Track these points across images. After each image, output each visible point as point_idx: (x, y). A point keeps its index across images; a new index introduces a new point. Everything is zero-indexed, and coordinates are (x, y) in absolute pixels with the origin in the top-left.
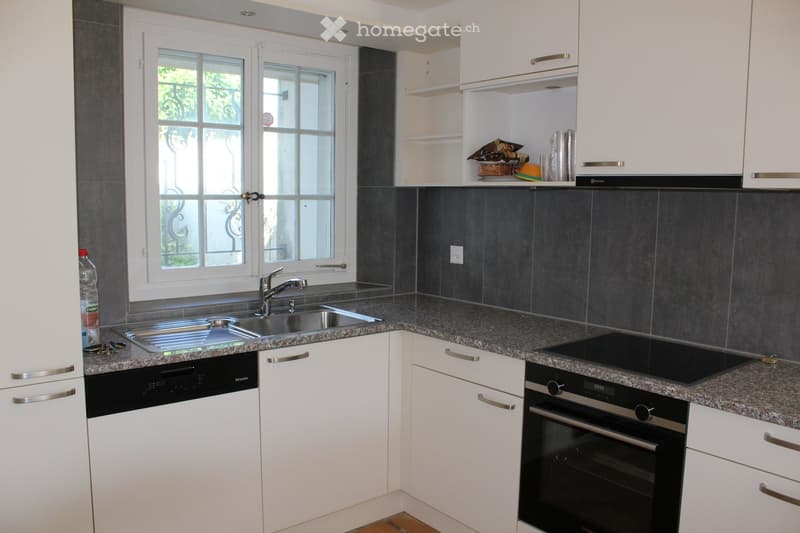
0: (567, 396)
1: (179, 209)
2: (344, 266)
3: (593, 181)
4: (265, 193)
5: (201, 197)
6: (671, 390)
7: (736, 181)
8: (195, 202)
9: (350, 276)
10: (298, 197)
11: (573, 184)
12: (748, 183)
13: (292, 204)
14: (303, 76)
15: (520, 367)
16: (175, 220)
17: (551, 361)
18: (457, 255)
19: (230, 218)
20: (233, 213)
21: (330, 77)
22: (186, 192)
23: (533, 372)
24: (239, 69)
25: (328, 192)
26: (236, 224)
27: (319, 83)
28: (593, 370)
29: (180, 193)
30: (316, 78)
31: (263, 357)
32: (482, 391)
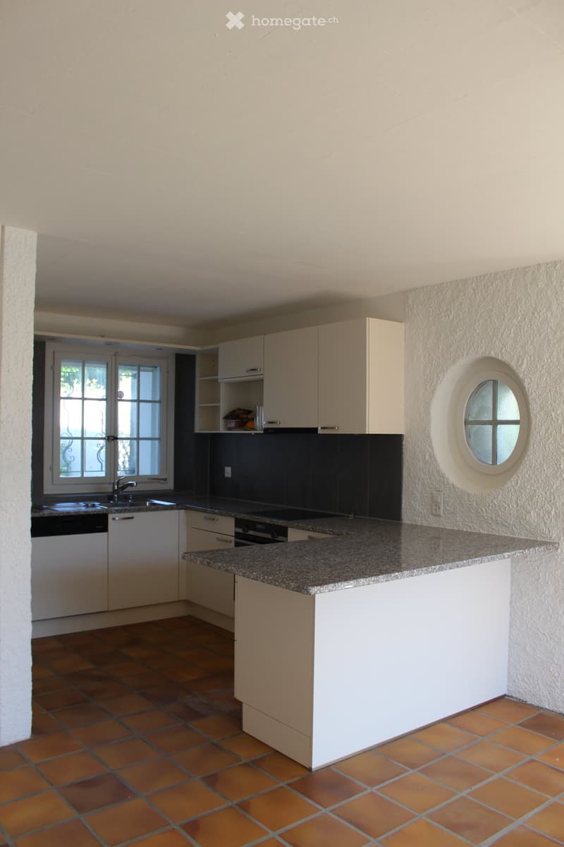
0: (251, 533)
1: (69, 445)
2: (165, 480)
3: (270, 431)
4: (119, 437)
5: (83, 439)
6: (281, 522)
7: (316, 429)
8: (80, 441)
9: (170, 485)
10: (138, 439)
11: (262, 432)
12: (320, 431)
13: (135, 442)
14: (141, 368)
15: (233, 521)
16: (67, 451)
17: (246, 517)
18: (228, 472)
19: (100, 451)
20: (102, 448)
21: (158, 368)
22: (74, 436)
23: (238, 523)
24: (105, 366)
25: (157, 436)
26: (103, 454)
27: (152, 371)
28: (256, 517)
29: (70, 436)
30: (151, 369)
31: (110, 516)
32: (219, 536)
